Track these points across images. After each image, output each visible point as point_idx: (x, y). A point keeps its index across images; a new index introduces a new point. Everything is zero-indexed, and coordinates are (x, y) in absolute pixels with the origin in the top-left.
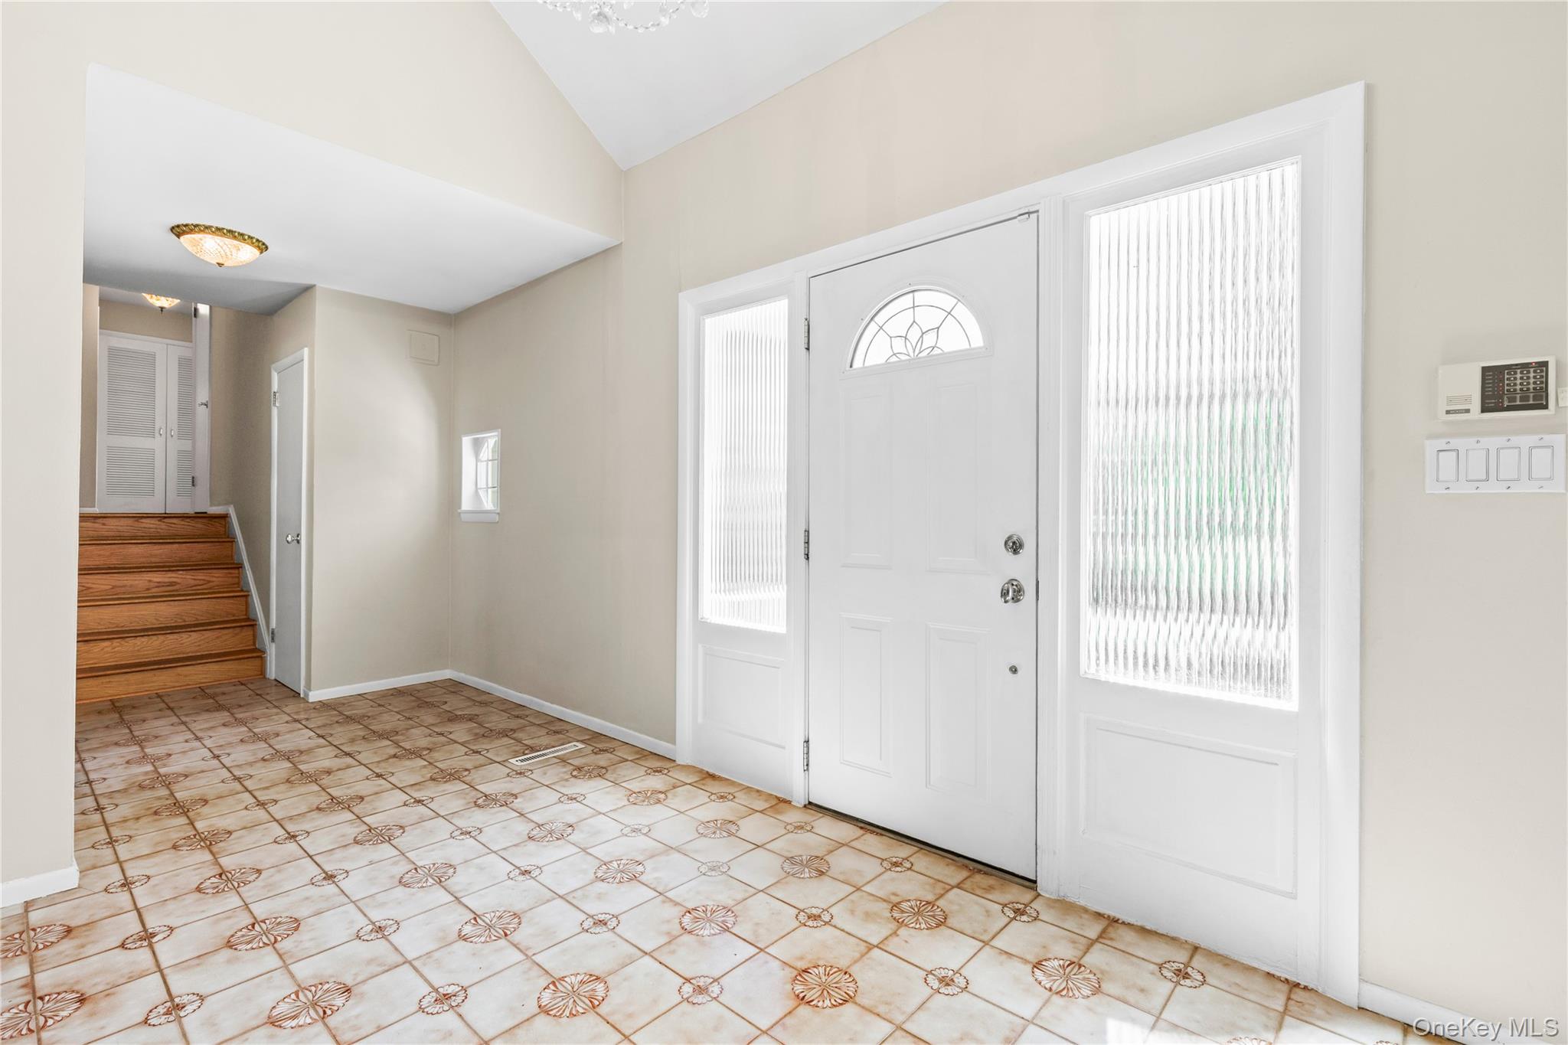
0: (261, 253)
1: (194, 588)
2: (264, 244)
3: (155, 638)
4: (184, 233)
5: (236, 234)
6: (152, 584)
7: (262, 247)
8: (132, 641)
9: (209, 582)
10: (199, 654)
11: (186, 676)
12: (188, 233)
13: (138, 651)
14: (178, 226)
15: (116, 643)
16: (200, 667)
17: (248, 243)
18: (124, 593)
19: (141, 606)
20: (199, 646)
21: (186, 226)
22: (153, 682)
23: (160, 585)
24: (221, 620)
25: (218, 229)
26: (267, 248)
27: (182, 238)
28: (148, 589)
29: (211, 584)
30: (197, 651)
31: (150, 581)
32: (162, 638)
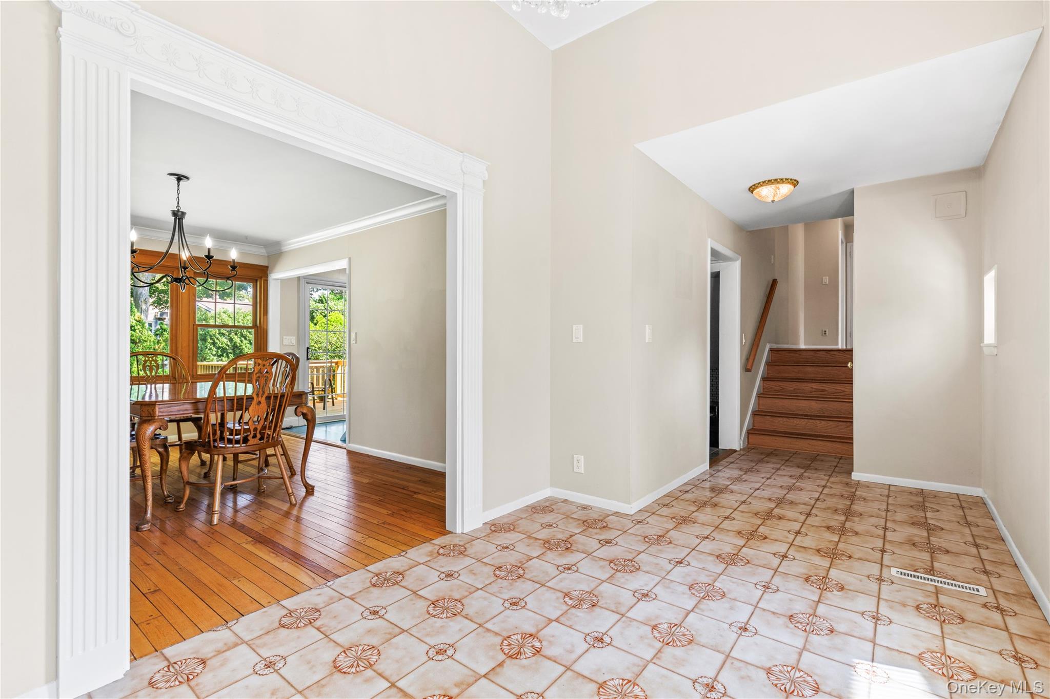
0: (795, 187)
1: (835, 394)
2: (795, 180)
3: (803, 420)
4: (754, 189)
5: (779, 180)
6: (813, 390)
7: (795, 183)
8: (792, 420)
9: (844, 391)
10: (826, 434)
11: (812, 446)
12: (756, 188)
13: (795, 426)
14: (751, 187)
15: (785, 419)
16: (820, 442)
17: (786, 183)
18: (800, 393)
19: (803, 401)
20: (826, 429)
21: (754, 185)
22: (796, 445)
23: (817, 390)
24: (845, 416)
25: (769, 181)
26: (798, 182)
27: (754, 192)
28: (811, 392)
29: (845, 393)
30: (825, 433)
31: (812, 388)
32: (806, 420)
